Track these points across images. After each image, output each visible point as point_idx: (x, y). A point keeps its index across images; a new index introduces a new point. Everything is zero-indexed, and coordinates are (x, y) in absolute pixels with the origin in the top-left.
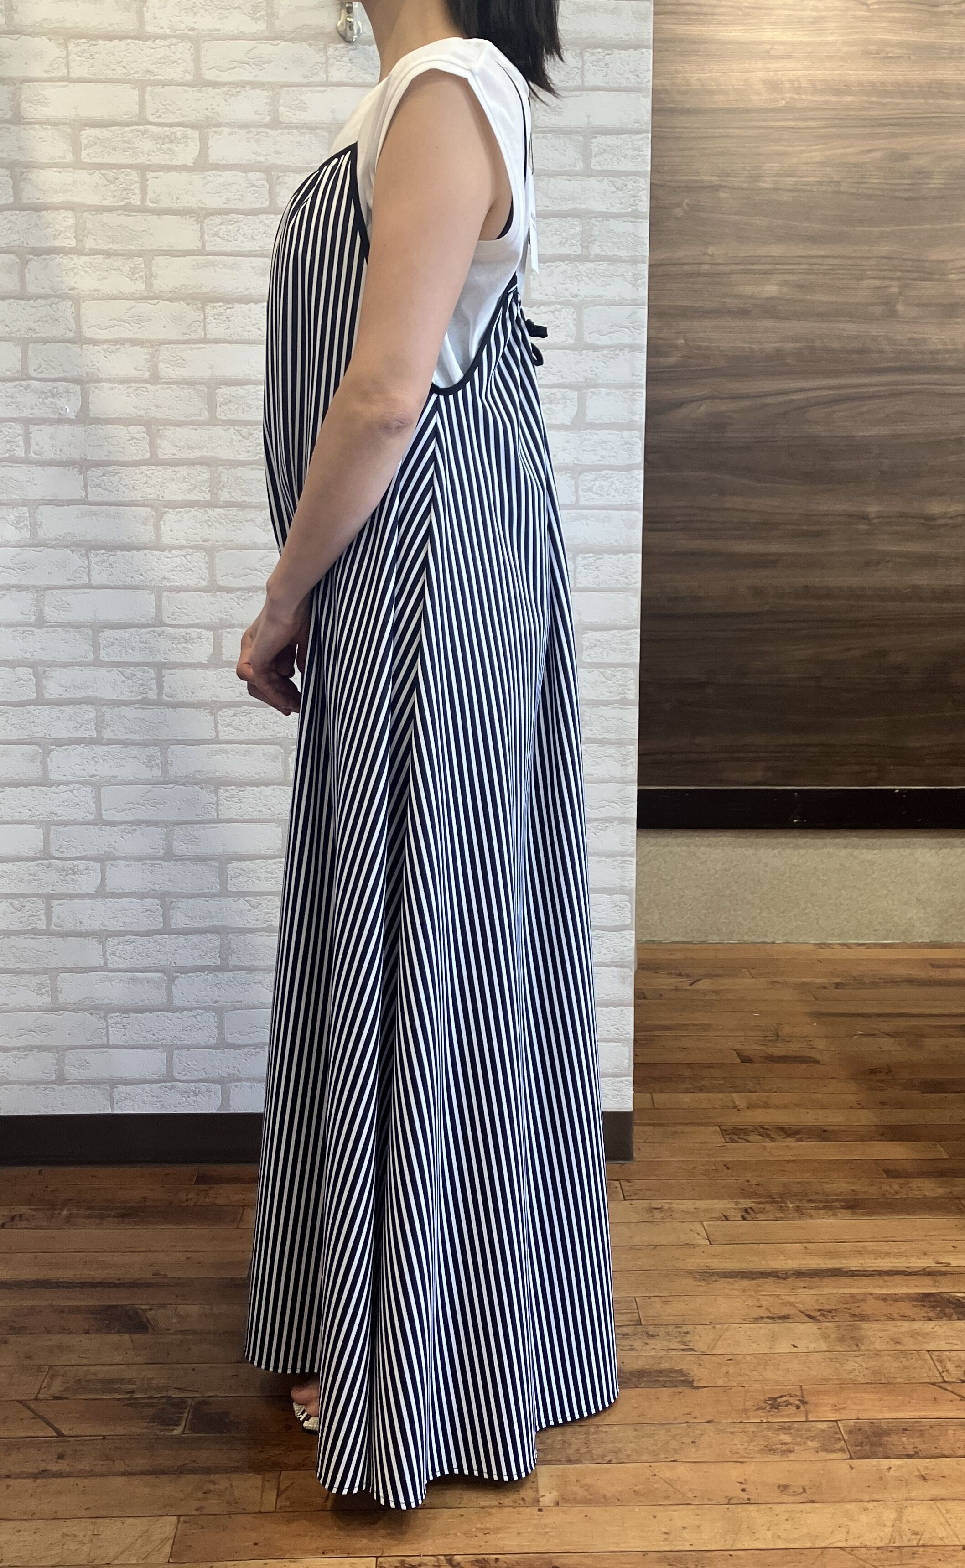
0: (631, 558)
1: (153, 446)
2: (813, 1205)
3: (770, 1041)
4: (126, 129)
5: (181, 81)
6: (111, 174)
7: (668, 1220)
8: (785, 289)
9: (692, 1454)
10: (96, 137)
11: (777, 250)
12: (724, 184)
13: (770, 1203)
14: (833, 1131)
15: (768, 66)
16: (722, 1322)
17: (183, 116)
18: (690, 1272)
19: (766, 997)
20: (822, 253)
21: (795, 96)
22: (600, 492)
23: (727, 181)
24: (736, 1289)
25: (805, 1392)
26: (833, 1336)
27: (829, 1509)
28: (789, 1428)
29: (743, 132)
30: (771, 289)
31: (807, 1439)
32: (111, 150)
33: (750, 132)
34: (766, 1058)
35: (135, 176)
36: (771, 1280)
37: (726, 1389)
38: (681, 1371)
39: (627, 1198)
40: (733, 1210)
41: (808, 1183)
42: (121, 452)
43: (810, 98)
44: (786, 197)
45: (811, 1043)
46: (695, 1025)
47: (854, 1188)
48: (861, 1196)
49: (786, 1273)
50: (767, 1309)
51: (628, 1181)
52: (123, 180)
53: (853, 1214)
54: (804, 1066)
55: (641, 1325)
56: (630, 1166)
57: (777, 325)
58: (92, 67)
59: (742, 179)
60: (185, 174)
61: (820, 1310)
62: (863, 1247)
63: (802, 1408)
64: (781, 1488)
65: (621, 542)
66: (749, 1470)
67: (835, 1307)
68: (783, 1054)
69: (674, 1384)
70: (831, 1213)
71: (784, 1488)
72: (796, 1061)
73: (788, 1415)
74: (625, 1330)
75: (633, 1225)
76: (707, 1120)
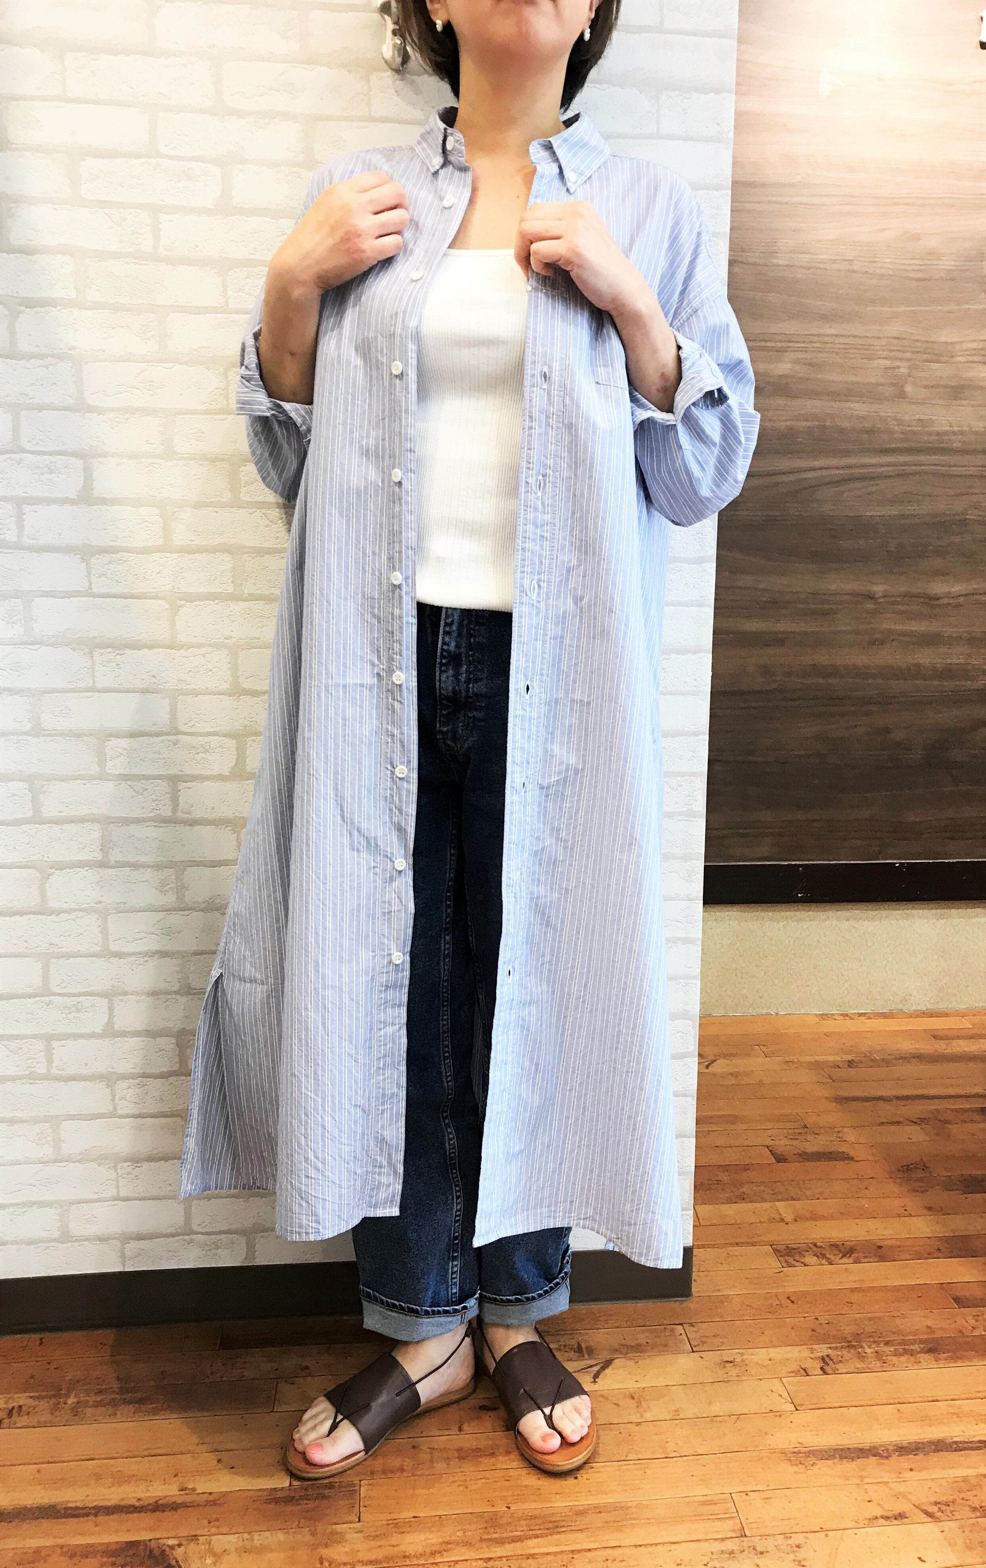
0: (701, 658)
1: (167, 531)
2: (892, 1349)
3: (800, 1134)
4: (135, 160)
5: (199, 107)
6: (116, 215)
7: (744, 1378)
10: (98, 170)
13: (849, 1348)
14: (888, 1248)
16: (834, 1528)
17: (202, 149)
18: (783, 1453)
19: (784, 1080)
24: (839, 1477)
26: (960, 1542)
32: (116, 187)
34: (800, 1155)
35: (145, 217)
36: (873, 1460)
39: (695, 1349)
40: (810, 1360)
41: (879, 1318)
42: (130, 537)
45: (840, 1135)
46: (721, 1117)
47: (929, 1323)
48: (938, 1334)
49: (887, 1450)
50: (879, 1505)
51: (692, 1325)
52: (131, 222)
53: (937, 1360)
54: (839, 1164)
55: (745, 1536)
56: (691, 1304)
58: (93, 85)
60: (204, 218)
61: (936, 1503)
62: (959, 1407)
67: (951, 1498)
68: (815, 1149)
70: (913, 1359)
72: (831, 1158)
74: (729, 1545)
75: (708, 1387)
76: (756, 1239)
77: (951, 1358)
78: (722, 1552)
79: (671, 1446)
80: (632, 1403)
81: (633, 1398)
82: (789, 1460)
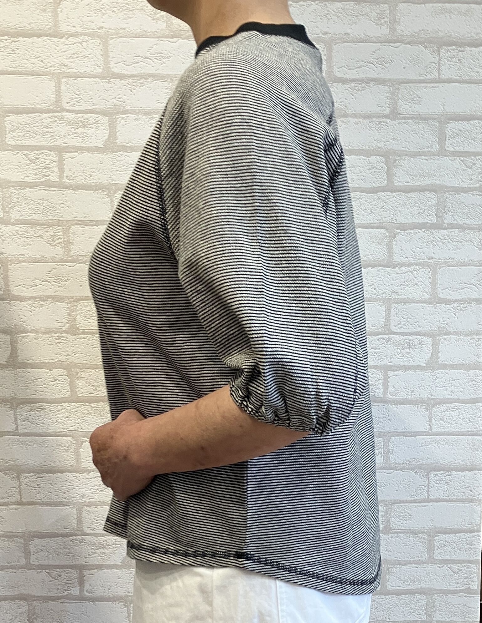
0: (475, 474)
1: (73, 387)
4: (45, 115)
5: (92, 73)
6: (32, 155)
10: (18, 123)
17: (94, 104)
22: (450, 421)
32: (31, 134)
35: (53, 156)
42: (46, 391)
52: (43, 160)
58: (14, 61)
60: (96, 154)
65: (468, 462)
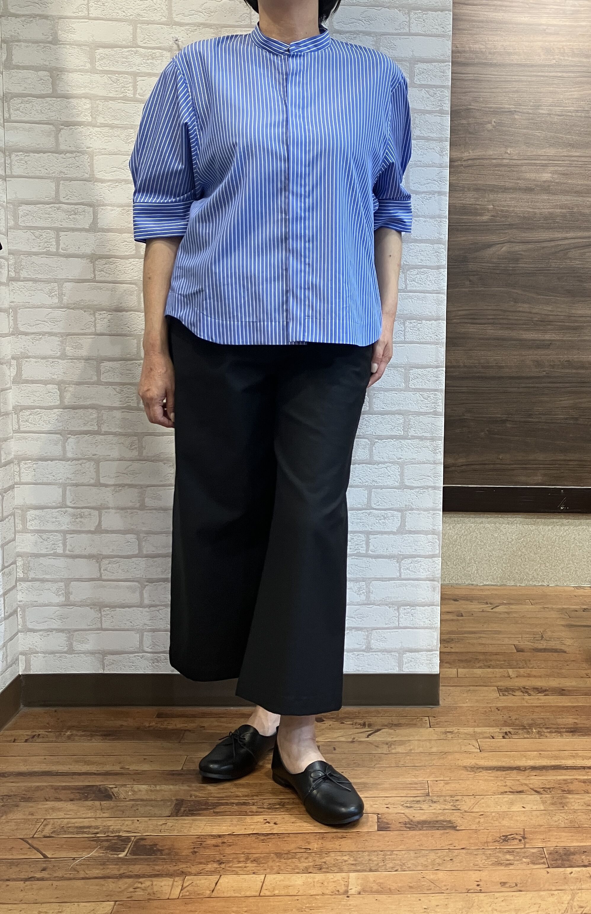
0: (440, 323)
2: (549, 730)
3: (537, 640)
4: (125, 50)
6: (114, 77)
7: (455, 739)
8: (556, 176)
9: (449, 866)
10: (105, 54)
11: (551, 152)
12: (518, 110)
13: (523, 729)
14: (569, 691)
15: (544, 39)
16: (480, 794)
18: (465, 767)
19: (539, 616)
20: (578, 154)
21: (562, 58)
22: (420, 282)
23: (519, 108)
24: (493, 777)
25: (526, 832)
26: (549, 802)
27: (530, 895)
28: (513, 852)
29: (529, 79)
30: (546, 176)
31: (523, 857)
33: (534, 79)
34: (533, 649)
35: (129, 79)
36: (515, 772)
37: (476, 831)
38: (450, 821)
39: (431, 727)
40: (497, 733)
41: (548, 718)
43: (570, 59)
44: (556, 119)
45: (563, 642)
46: (491, 631)
47: (576, 721)
48: (580, 726)
49: (525, 768)
50: (510, 787)
51: (434, 717)
52: (122, 81)
53: (573, 735)
54: (556, 654)
55: (429, 796)
56: (436, 709)
57: (551, 198)
59: (529, 107)
61: (543, 788)
62: (577, 753)
63: (523, 841)
64: (502, 884)
65: (433, 313)
66: (484, 875)
67: (553, 786)
68: (544, 647)
69: (444, 828)
70: (559, 735)
71: (503, 884)
72: (551, 652)
73: (514, 845)
74: (418, 799)
75: (433, 742)
76: (489, 684)
77: (583, 735)
78: (413, 801)
79: (402, 763)
80: (386, 747)
81: (387, 744)
82: (467, 770)
